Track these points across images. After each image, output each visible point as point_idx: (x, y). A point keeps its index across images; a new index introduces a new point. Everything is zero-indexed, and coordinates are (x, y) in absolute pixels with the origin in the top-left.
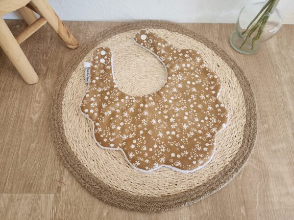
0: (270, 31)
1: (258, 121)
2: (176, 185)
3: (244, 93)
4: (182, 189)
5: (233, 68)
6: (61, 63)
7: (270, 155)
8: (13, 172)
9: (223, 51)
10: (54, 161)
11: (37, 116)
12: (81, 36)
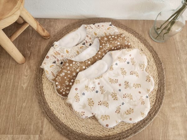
0: (176, 31)
1: (165, 88)
2: (114, 129)
3: (158, 69)
4: (117, 131)
5: (151, 52)
6: (39, 49)
7: (170, 110)
8: (13, 122)
9: (145, 40)
10: (38, 115)
11: (26, 85)
12: (52, 29)
